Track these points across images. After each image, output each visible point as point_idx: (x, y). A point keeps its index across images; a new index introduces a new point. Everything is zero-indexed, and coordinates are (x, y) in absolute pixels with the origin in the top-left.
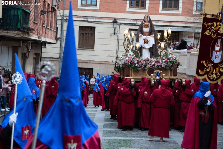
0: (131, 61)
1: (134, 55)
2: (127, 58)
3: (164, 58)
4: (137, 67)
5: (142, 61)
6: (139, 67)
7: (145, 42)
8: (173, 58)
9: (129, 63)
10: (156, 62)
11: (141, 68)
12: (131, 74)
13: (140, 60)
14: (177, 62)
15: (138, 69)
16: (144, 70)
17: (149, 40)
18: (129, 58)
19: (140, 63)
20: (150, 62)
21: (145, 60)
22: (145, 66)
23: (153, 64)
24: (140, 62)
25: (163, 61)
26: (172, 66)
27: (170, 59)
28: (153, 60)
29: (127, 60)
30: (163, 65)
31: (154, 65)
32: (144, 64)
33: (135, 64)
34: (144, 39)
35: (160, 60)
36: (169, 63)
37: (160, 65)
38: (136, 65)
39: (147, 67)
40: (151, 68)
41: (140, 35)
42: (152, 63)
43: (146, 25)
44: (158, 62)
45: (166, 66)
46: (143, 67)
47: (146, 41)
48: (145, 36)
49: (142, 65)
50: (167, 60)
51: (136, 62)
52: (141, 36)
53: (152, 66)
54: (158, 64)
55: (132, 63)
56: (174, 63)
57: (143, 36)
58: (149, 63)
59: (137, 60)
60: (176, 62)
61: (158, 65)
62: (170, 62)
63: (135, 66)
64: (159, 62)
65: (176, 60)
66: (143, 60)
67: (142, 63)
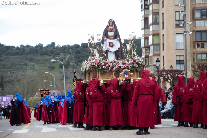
0: (98, 63)
1: (101, 58)
2: (94, 61)
3: (130, 60)
4: (104, 69)
5: (109, 63)
6: (106, 69)
7: (110, 46)
8: (138, 60)
9: (96, 65)
10: (122, 64)
11: (108, 70)
12: (98, 76)
13: (106, 62)
14: (143, 63)
15: (105, 71)
16: (111, 72)
17: (114, 44)
18: (96, 60)
19: (107, 65)
20: (117, 64)
21: (111, 62)
22: (112, 68)
23: (120, 65)
24: (107, 63)
25: (130, 62)
26: (138, 67)
27: (136, 61)
28: (120, 62)
29: (94, 62)
30: (129, 66)
31: (120, 67)
32: (111, 66)
33: (102, 66)
34: (109, 43)
35: (126, 62)
36: (135, 65)
37: (126, 67)
38: (104, 67)
39: (114, 69)
40: (118, 70)
41: (105, 39)
42: (118, 64)
43: (111, 29)
44: (124, 63)
45: (132, 67)
46: (110, 68)
47: (111, 44)
48: (110, 40)
49: (109, 66)
50: (133, 61)
51: (103, 64)
52: (107, 39)
53: (118, 68)
54: (125, 65)
55: (99, 65)
56: (140, 65)
57: (108, 39)
58: (115, 65)
59: (104, 62)
60: (141, 64)
61: (124, 67)
62: (136, 63)
63: (102, 67)
64: (126, 64)
65: (142, 61)
66: (110, 61)
67: (108, 65)
